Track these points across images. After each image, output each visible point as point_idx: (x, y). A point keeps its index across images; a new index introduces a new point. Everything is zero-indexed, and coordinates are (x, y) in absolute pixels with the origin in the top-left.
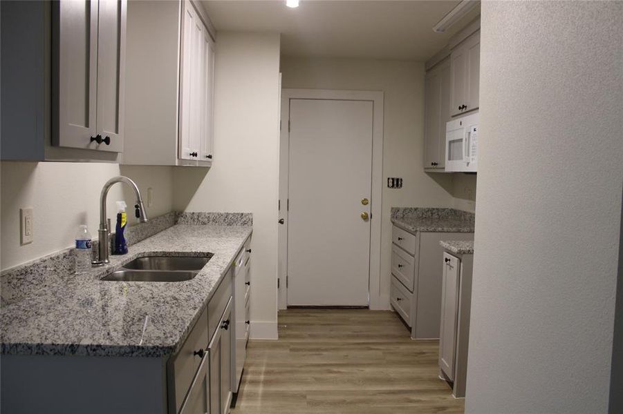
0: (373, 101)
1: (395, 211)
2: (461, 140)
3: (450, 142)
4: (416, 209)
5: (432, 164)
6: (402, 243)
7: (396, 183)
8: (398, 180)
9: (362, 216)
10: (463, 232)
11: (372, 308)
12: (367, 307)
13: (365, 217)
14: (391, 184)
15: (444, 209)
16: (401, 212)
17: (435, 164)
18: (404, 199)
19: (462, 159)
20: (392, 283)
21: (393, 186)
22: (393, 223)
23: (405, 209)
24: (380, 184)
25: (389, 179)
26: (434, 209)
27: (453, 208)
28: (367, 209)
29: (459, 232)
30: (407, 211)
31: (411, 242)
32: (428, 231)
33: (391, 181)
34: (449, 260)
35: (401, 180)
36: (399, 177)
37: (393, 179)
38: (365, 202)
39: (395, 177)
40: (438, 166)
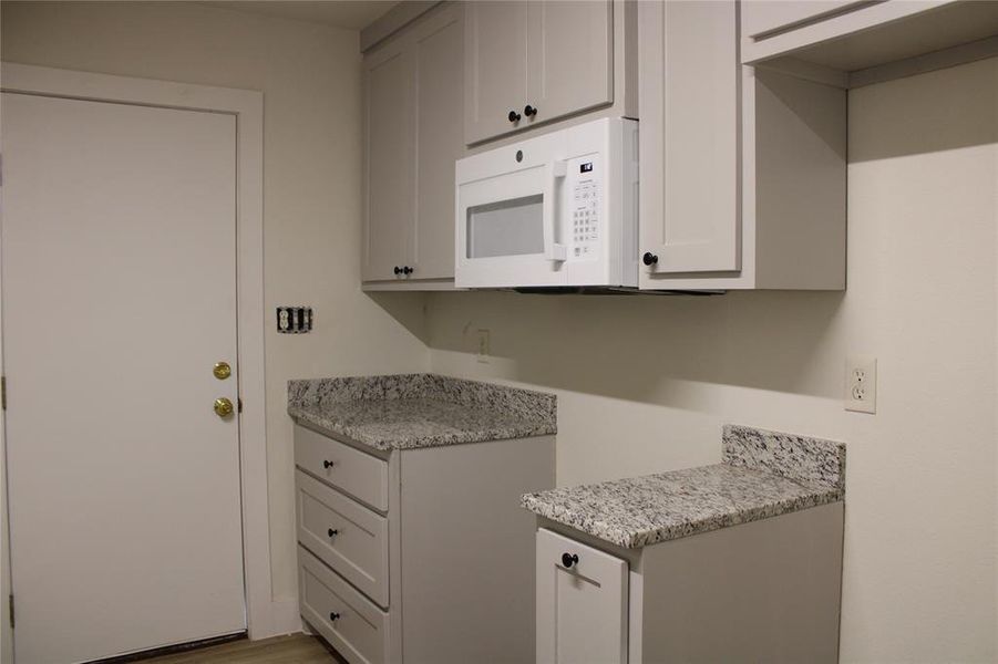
0: (236, 115)
1: (298, 390)
2: (539, 199)
3: (470, 211)
4: (348, 381)
5: (397, 271)
6: (334, 476)
7: (297, 320)
8: (301, 312)
9: (216, 408)
10: (501, 439)
11: (255, 636)
12: (243, 636)
13: (225, 411)
14: (284, 324)
15: (411, 378)
16: (313, 389)
17: (407, 271)
18: (318, 357)
19: (541, 250)
20: (303, 568)
21: (291, 327)
22: (295, 419)
23: (323, 383)
24: (259, 324)
25: (279, 310)
26: (387, 378)
27: (429, 371)
28: (226, 390)
29: (492, 439)
30: (328, 387)
31: (373, 478)
32: (419, 446)
33: (285, 314)
34: (576, 559)
35: (310, 311)
36: (305, 304)
37: (290, 311)
38: (222, 372)
39: (296, 305)
40: (412, 276)
